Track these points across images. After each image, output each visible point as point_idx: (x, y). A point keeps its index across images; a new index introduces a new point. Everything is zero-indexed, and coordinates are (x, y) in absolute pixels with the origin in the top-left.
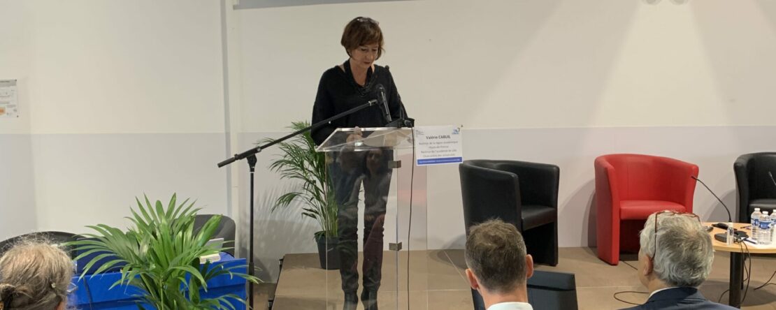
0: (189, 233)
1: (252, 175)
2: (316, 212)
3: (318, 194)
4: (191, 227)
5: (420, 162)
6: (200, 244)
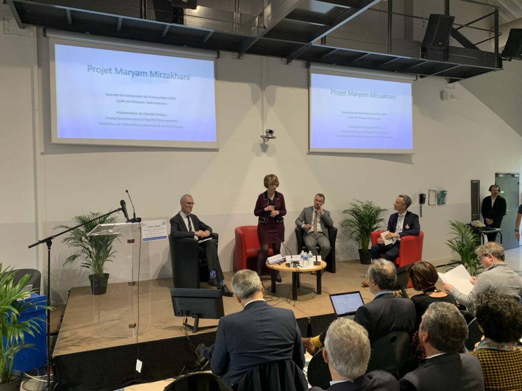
0: (11, 285)
1: (49, 252)
2: (89, 265)
3: (91, 255)
4: (12, 282)
5: (144, 239)
6: (17, 292)
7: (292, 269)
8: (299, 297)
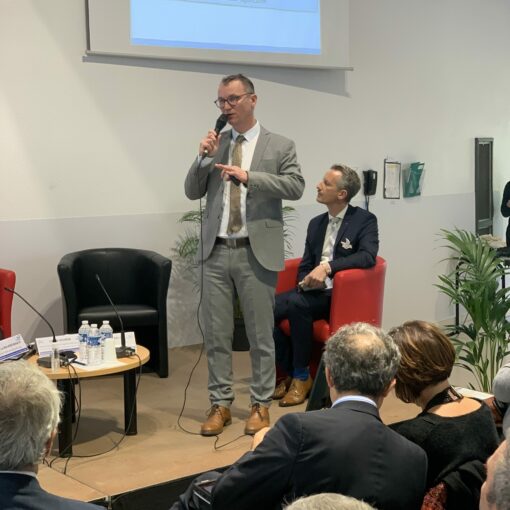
7: (58, 371)
8: (75, 449)
